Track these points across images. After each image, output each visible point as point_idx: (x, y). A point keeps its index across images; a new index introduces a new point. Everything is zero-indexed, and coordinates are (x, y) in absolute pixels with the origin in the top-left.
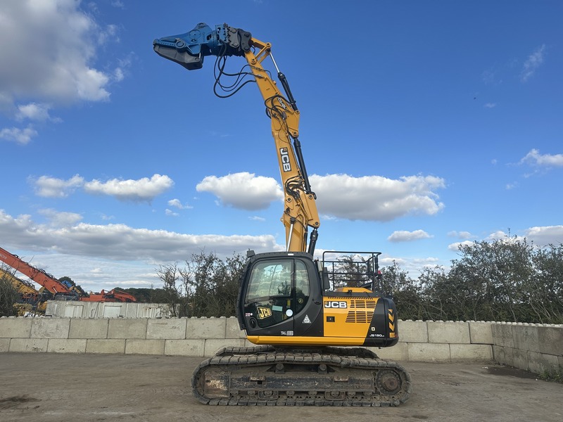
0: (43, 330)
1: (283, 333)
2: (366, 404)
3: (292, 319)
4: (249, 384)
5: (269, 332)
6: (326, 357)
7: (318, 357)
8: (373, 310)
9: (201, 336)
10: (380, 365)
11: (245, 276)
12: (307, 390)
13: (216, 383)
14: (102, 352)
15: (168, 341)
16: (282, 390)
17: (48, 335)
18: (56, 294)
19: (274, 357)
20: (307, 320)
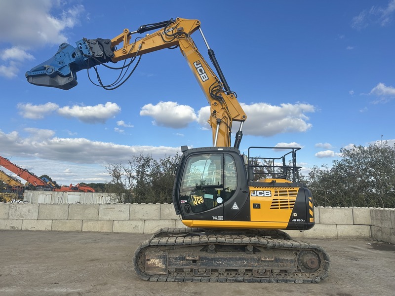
0: (18, 213)
1: (214, 218)
2: (290, 280)
3: (222, 205)
4: (185, 262)
5: (202, 217)
6: (254, 240)
7: (246, 239)
8: (294, 198)
9: (141, 217)
10: (303, 246)
11: (180, 168)
12: (236, 268)
13: (156, 262)
14: (65, 230)
15: (115, 222)
16: (214, 268)
17: (22, 217)
18: (37, 186)
19: (207, 239)
20: (235, 207)
